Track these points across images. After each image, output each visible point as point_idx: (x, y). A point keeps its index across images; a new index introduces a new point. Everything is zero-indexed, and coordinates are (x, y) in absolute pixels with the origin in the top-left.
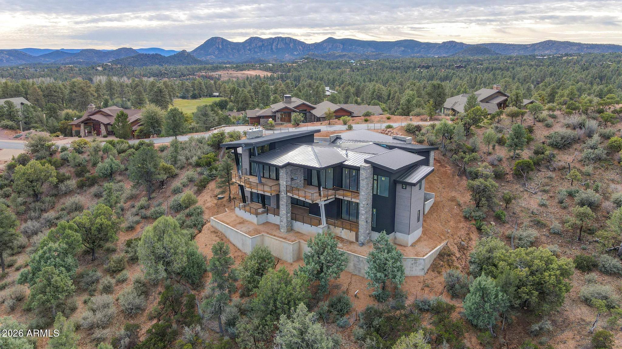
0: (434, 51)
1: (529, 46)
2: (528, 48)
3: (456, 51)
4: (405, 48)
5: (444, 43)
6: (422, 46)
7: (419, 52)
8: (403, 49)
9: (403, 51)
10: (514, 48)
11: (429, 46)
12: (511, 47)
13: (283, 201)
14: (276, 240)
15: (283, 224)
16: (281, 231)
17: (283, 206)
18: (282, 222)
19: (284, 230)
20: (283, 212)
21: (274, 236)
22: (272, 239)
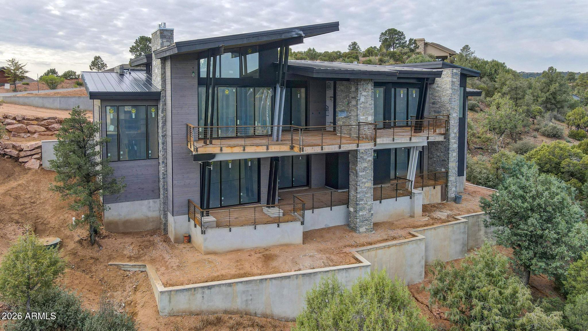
13: (366, 159)
14: (389, 247)
15: (365, 213)
16: (360, 233)
17: (364, 173)
18: (364, 208)
19: (367, 227)
20: (366, 185)
21: (371, 244)
22: (380, 252)
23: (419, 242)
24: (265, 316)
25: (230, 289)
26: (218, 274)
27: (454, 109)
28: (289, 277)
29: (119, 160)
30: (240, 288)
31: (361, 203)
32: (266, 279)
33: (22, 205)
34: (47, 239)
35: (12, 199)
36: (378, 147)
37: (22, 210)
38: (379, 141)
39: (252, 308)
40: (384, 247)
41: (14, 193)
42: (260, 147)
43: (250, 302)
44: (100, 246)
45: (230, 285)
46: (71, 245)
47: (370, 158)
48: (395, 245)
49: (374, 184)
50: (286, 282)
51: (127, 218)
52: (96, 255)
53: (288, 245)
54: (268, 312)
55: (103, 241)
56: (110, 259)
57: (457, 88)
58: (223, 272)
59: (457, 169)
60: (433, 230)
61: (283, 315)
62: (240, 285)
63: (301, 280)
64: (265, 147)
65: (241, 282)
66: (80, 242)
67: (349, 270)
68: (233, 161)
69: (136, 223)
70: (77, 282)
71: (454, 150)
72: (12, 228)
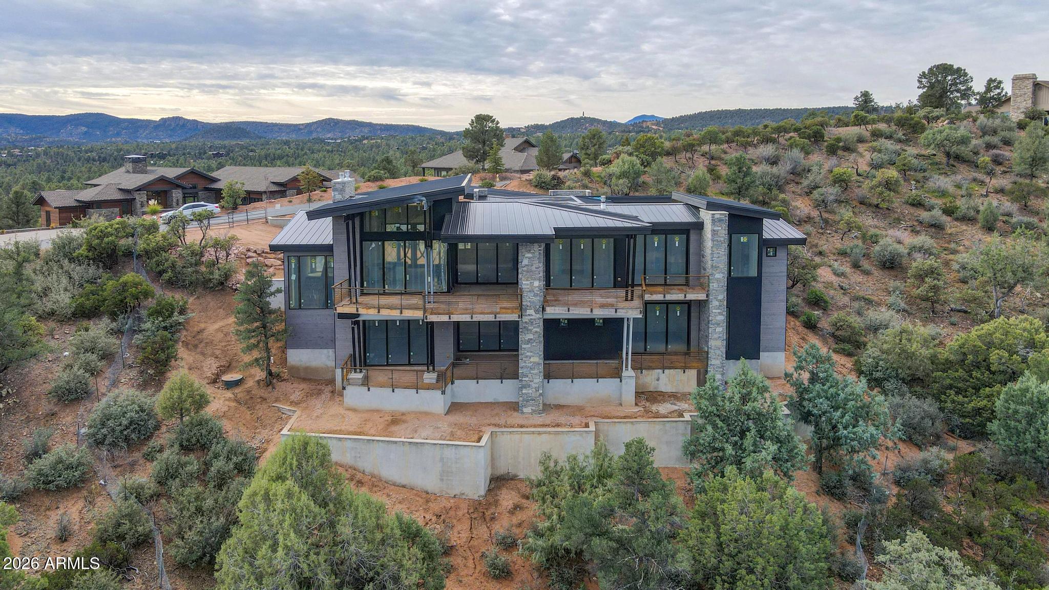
0: (147, 134)
1: (302, 127)
2: (301, 129)
3: (187, 133)
4: (88, 127)
5: (164, 120)
6: (123, 125)
7: (118, 134)
8: (84, 129)
9: (85, 133)
10: (280, 129)
11: (135, 125)
12: (276, 129)
13: (531, 330)
14: (539, 433)
15: (530, 391)
16: (523, 413)
17: (529, 346)
18: (529, 386)
19: (534, 408)
20: (532, 360)
21: (522, 426)
22: (526, 436)
23: (584, 435)
24: (373, 476)
25: (340, 443)
26: (339, 428)
27: (717, 267)
28: (396, 442)
29: (300, 308)
30: (349, 444)
31: (524, 379)
32: (373, 440)
33: (229, 341)
34: (232, 376)
35: (222, 335)
36: (546, 317)
37: (225, 346)
38: (549, 310)
39: (360, 465)
40: (533, 433)
41: (225, 330)
42: (394, 311)
43: (358, 459)
44: (274, 388)
45: (340, 439)
46: (250, 383)
47: (539, 329)
48: (549, 433)
49: (545, 359)
50: (393, 446)
51: (308, 365)
52: (266, 395)
53: (426, 414)
54: (376, 472)
55: (279, 383)
56: (276, 401)
57: (722, 239)
58: (343, 428)
59: (724, 350)
60: (629, 425)
61: (391, 478)
62: (349, 441)
63: (407, 447)
64: (399, 311)
65: (350, 439)
66: (258, 382)
67: (459, 447)
68: (379, 321)
69: (315, 370)
70: (238, 415)
71: (718, 324)
72: (209, 362)
